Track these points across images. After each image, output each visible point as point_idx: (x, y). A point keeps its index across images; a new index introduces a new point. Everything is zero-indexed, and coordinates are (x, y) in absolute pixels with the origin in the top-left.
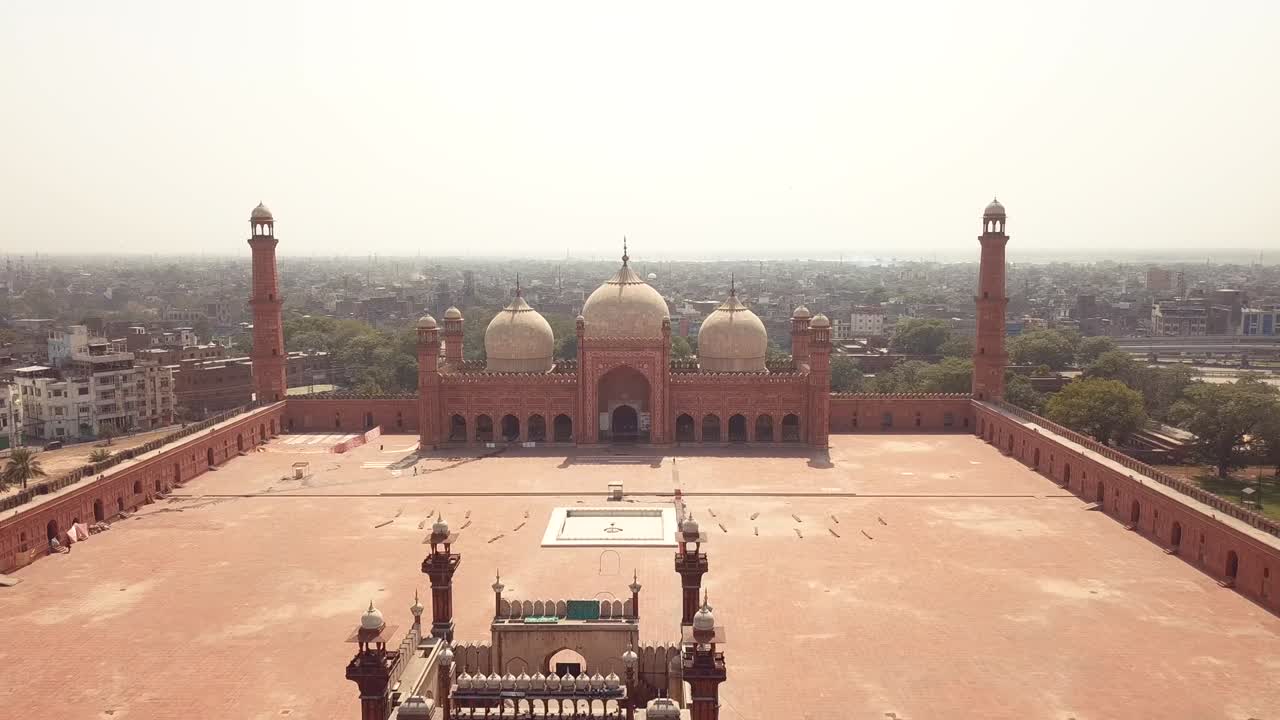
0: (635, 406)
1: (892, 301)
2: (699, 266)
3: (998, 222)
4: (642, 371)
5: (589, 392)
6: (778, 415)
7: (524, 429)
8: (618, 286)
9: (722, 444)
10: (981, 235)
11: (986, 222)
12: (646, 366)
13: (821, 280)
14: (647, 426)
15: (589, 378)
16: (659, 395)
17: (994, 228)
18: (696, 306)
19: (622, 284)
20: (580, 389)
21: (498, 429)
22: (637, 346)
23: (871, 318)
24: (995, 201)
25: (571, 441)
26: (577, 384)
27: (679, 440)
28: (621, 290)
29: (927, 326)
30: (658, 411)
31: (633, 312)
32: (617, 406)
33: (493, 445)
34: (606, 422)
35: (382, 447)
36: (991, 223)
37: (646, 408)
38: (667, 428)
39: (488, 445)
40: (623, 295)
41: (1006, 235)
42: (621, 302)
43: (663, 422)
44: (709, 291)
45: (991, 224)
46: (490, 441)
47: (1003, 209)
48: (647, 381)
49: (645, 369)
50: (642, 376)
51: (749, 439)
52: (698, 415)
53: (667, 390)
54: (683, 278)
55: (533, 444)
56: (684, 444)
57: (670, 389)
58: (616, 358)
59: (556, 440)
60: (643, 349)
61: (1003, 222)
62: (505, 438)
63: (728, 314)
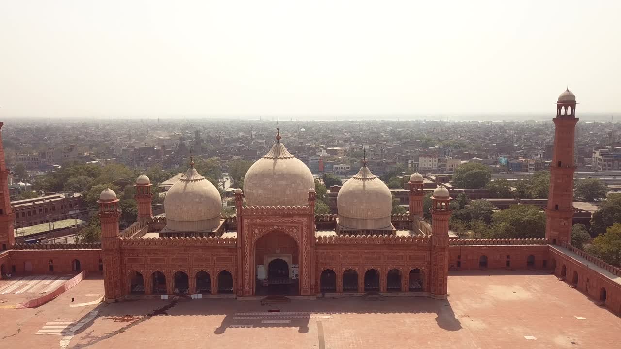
0: (286, 259)
1: (437, 147)
2: (327, 124)
3: (569, 107)
4: (291, 234)
5: (247, 253)
6: (405, 271)
7: (192, 283)
8: (272, 161)
9: (358, 294)
10: (555, 116)
11: (559, 107)
12: (295, 230)
13: (392, 133)
14: (297, 276)
15: (246, 240)
16: (306, 254)
17: (566, 112)
18: (328, 151)
19: (276, 158)
20: (239, 251)
21: (170, 284)
22: (287, 214)
23: (430, 159)
24: (568, 90)
25: (231, 292)
26: (236, 245)
27: (323, 291)
28: (275, 164)
29: (477, 170)
30: (306, 264)
31: (284, 183)
32: (272, 259)
33: (166, 297)
34: (262, 273)
35: (73, 299)
36: (563, 107)
37: (295, 261)
38: (313, 282)
39: (162, 297)
40: (276, 168)
41: (576, 116)
42: (274, 174)
43: (310, 277)
44: (333, 140)
45: (563, 109)
46: (165, 293)
47: (574, 97)
48: (296, 242)
49: (294, 233)
50: (292, 239)
51: (382, 290)
52: (339, 270)
53: (313, 250)
54: (319, 132)
55: (200, 296)
56: (327, 295)
57: (316, 249)
58: (270, 224)
59: (220, 292)
60: (292, 216)
61: (573, 107)
62: (177, 291)
63: (362, 182)
